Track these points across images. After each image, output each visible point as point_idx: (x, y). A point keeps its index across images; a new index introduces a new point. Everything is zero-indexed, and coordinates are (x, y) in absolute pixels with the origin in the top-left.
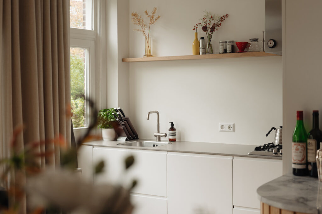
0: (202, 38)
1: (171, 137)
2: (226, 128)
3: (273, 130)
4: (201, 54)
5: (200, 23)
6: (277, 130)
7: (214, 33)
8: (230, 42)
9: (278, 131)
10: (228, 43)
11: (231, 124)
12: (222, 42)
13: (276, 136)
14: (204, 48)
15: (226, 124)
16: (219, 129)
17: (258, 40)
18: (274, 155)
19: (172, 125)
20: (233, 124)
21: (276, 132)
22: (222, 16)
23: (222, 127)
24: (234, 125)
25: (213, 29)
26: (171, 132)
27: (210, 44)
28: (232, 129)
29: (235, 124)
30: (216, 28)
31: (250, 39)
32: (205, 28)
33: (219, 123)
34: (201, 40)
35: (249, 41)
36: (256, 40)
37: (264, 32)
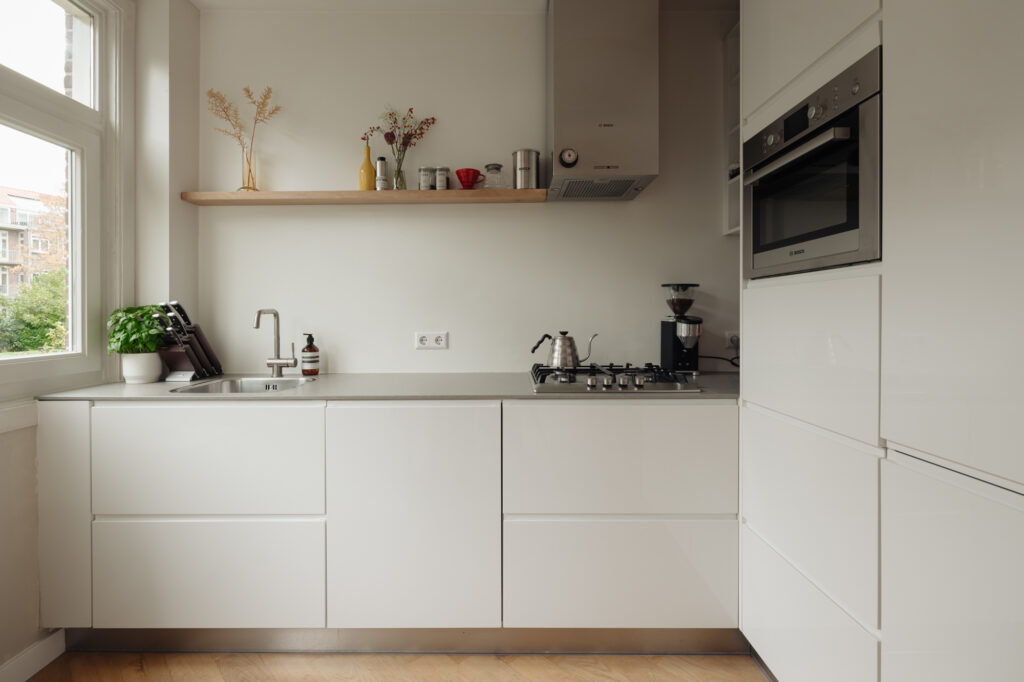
0: (382, 159)
1: (308, 367)
2: (430, 342)
3: (547, 339)
4: (378, 189)
5: (378, 128)
6: (554, 340)
7: (409, 150)
8: (441, 170)
9: (558, 342)
10: (438, 172)
11: (442, 333)
12: (425, 170)
13: (553, 351)
14: (387, 180)
15: (431, 335)
16: (416, 343)
17: (502, 169)
18: (589, 389)
19: (310, 339)
20: (445, 332)
21: (554, 343)
22: (423, 119)
23: (422, 340)
24: (447, 335)
25: (407, 141)
26: (309, 354)
27: (399, 173)
28: (443, 343)
29: (451, 334)
30: (414, 140)
31: (487, 167)
32: (390, 138)
33: (416, 334)
34: (378, 163)
35: (483, 171)
36: (497, 168)
37: (515, 154)
